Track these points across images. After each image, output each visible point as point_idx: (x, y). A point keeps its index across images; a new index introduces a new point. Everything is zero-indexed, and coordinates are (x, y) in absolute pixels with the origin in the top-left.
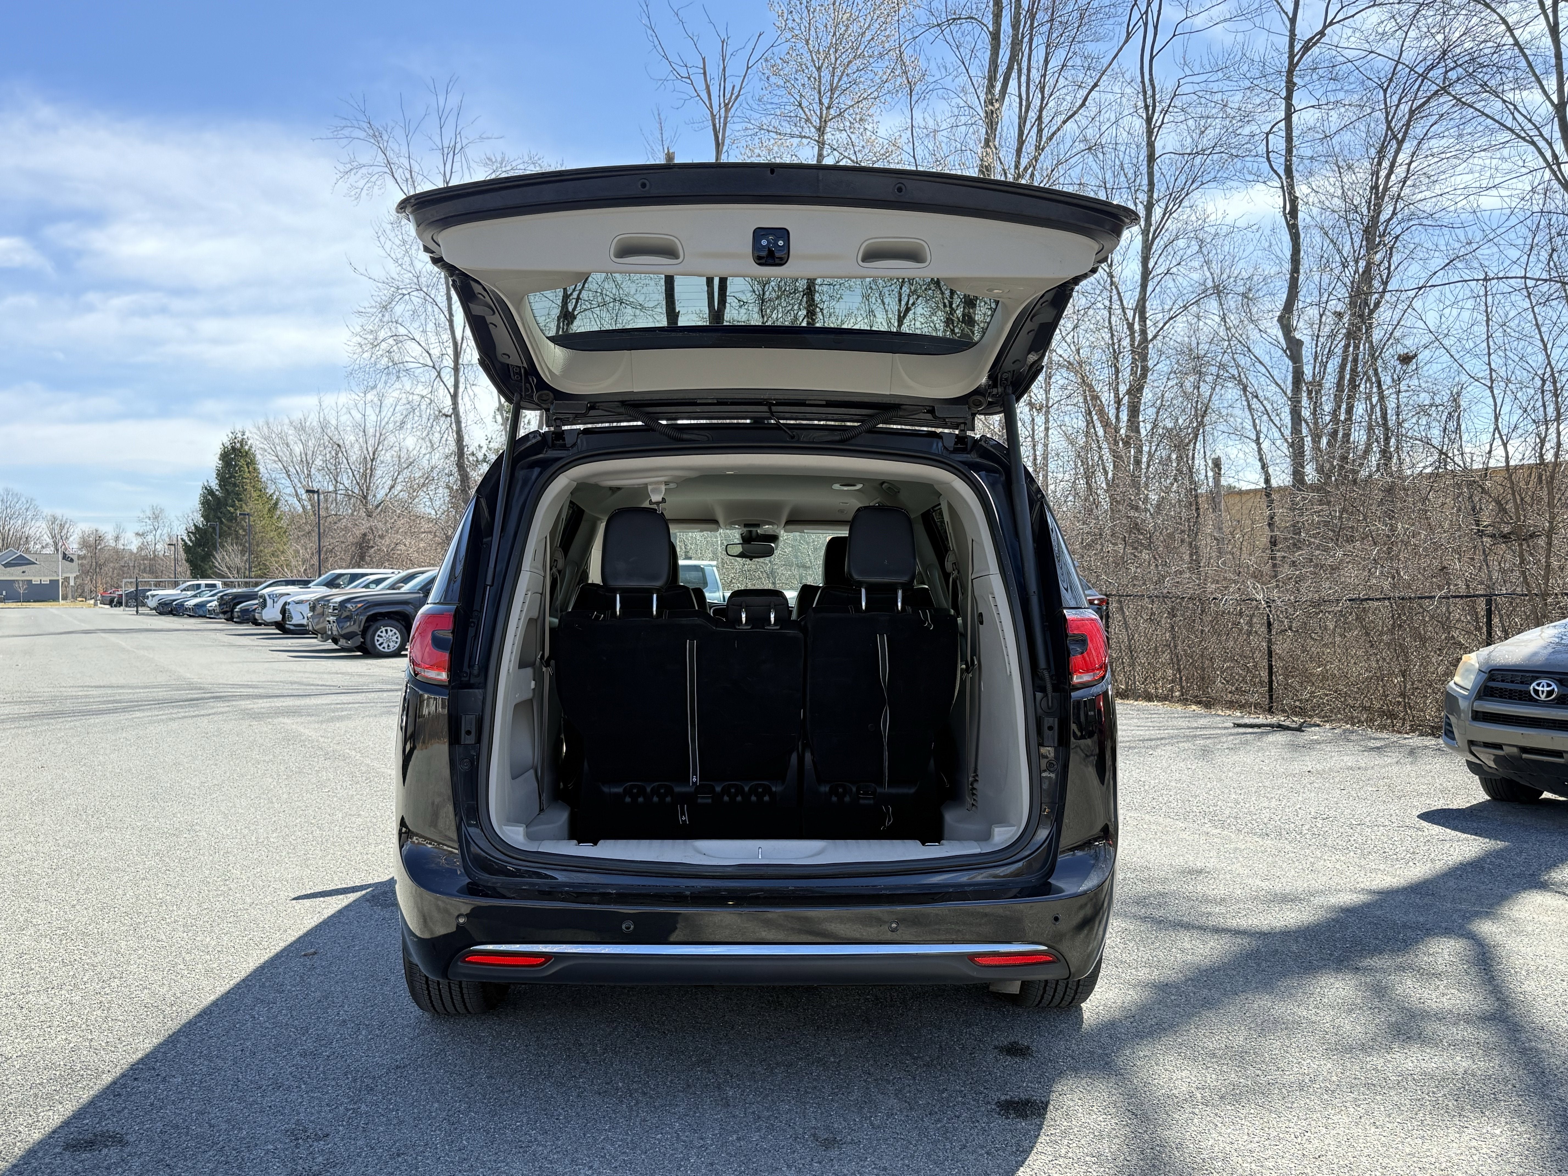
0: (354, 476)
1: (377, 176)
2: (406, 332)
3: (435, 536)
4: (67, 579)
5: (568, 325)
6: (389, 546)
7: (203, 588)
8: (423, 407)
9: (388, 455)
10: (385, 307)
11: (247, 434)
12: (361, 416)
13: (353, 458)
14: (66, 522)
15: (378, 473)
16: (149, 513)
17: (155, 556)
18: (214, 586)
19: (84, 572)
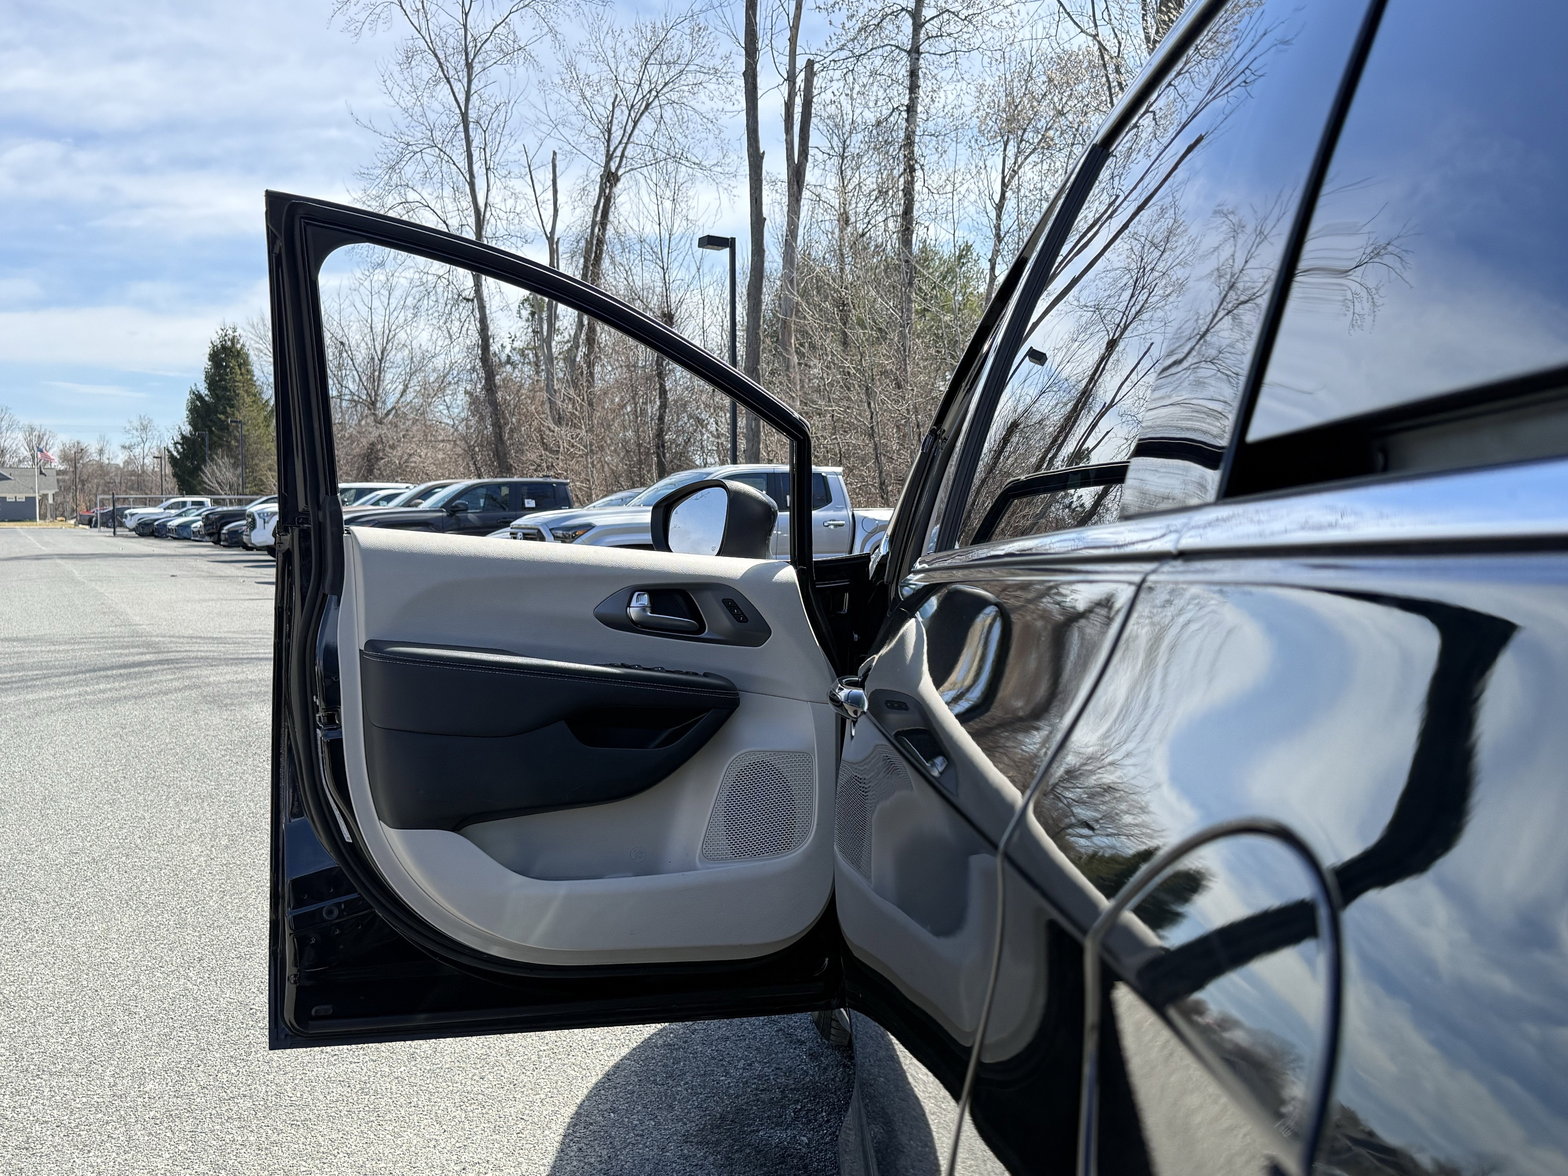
0: (360, 379)
1: (381, 7)
2: (418, 198)
3: (455, 444)
4: (44, 497)
5: (611, 188)
6: (401, 457)
7: (189, 506)
8: (440, 290)
9: (399, 355)
10: (392, 168)
11: (239, 331)
12: (367, 309)
13: (359, 358)
14: (44, 434)
15: (388, 376)
16: (136, 423)
17: (143, 472)
18: (201, 504)
19: (64, 489)
